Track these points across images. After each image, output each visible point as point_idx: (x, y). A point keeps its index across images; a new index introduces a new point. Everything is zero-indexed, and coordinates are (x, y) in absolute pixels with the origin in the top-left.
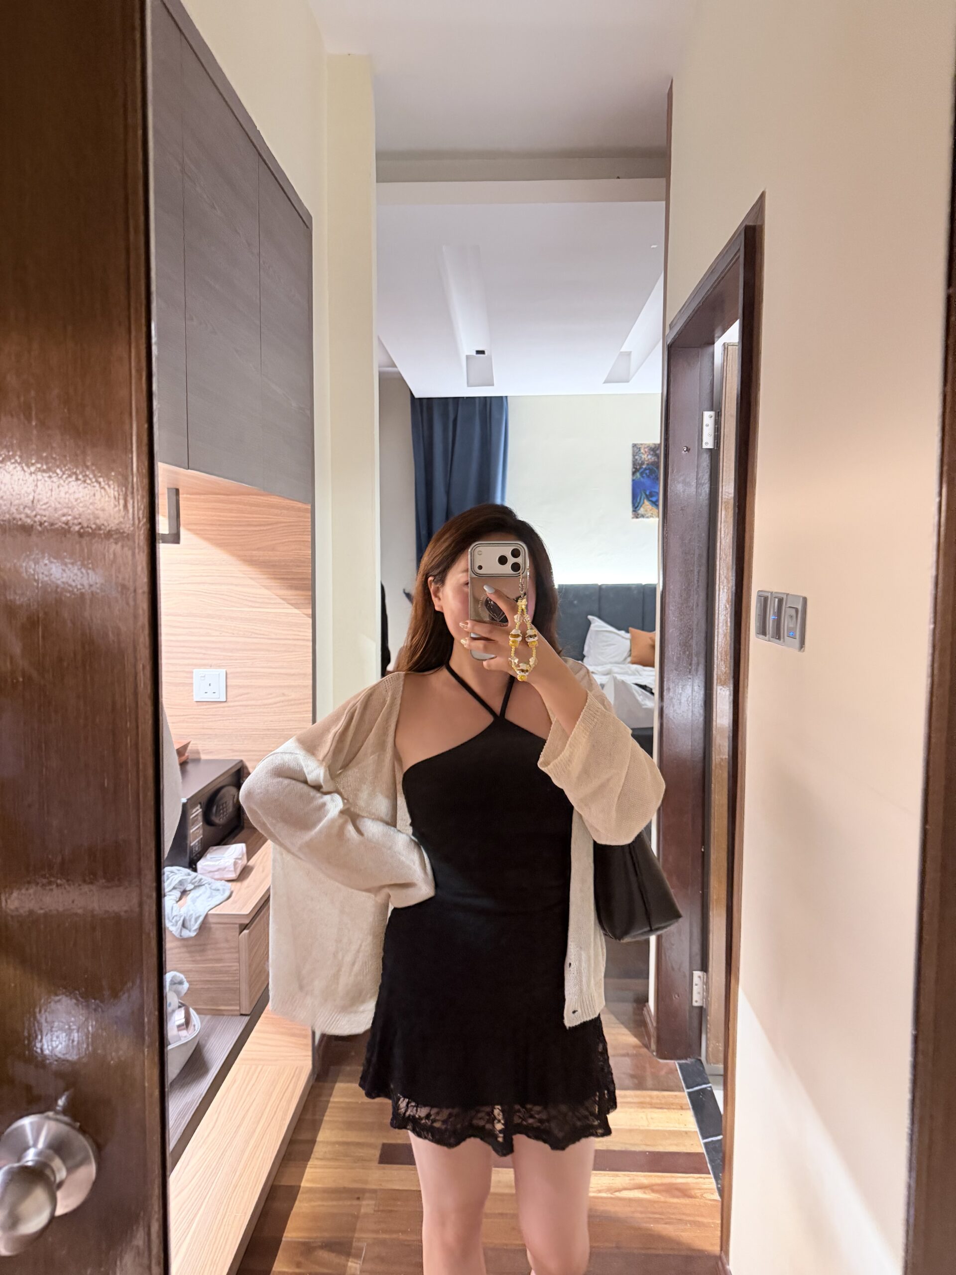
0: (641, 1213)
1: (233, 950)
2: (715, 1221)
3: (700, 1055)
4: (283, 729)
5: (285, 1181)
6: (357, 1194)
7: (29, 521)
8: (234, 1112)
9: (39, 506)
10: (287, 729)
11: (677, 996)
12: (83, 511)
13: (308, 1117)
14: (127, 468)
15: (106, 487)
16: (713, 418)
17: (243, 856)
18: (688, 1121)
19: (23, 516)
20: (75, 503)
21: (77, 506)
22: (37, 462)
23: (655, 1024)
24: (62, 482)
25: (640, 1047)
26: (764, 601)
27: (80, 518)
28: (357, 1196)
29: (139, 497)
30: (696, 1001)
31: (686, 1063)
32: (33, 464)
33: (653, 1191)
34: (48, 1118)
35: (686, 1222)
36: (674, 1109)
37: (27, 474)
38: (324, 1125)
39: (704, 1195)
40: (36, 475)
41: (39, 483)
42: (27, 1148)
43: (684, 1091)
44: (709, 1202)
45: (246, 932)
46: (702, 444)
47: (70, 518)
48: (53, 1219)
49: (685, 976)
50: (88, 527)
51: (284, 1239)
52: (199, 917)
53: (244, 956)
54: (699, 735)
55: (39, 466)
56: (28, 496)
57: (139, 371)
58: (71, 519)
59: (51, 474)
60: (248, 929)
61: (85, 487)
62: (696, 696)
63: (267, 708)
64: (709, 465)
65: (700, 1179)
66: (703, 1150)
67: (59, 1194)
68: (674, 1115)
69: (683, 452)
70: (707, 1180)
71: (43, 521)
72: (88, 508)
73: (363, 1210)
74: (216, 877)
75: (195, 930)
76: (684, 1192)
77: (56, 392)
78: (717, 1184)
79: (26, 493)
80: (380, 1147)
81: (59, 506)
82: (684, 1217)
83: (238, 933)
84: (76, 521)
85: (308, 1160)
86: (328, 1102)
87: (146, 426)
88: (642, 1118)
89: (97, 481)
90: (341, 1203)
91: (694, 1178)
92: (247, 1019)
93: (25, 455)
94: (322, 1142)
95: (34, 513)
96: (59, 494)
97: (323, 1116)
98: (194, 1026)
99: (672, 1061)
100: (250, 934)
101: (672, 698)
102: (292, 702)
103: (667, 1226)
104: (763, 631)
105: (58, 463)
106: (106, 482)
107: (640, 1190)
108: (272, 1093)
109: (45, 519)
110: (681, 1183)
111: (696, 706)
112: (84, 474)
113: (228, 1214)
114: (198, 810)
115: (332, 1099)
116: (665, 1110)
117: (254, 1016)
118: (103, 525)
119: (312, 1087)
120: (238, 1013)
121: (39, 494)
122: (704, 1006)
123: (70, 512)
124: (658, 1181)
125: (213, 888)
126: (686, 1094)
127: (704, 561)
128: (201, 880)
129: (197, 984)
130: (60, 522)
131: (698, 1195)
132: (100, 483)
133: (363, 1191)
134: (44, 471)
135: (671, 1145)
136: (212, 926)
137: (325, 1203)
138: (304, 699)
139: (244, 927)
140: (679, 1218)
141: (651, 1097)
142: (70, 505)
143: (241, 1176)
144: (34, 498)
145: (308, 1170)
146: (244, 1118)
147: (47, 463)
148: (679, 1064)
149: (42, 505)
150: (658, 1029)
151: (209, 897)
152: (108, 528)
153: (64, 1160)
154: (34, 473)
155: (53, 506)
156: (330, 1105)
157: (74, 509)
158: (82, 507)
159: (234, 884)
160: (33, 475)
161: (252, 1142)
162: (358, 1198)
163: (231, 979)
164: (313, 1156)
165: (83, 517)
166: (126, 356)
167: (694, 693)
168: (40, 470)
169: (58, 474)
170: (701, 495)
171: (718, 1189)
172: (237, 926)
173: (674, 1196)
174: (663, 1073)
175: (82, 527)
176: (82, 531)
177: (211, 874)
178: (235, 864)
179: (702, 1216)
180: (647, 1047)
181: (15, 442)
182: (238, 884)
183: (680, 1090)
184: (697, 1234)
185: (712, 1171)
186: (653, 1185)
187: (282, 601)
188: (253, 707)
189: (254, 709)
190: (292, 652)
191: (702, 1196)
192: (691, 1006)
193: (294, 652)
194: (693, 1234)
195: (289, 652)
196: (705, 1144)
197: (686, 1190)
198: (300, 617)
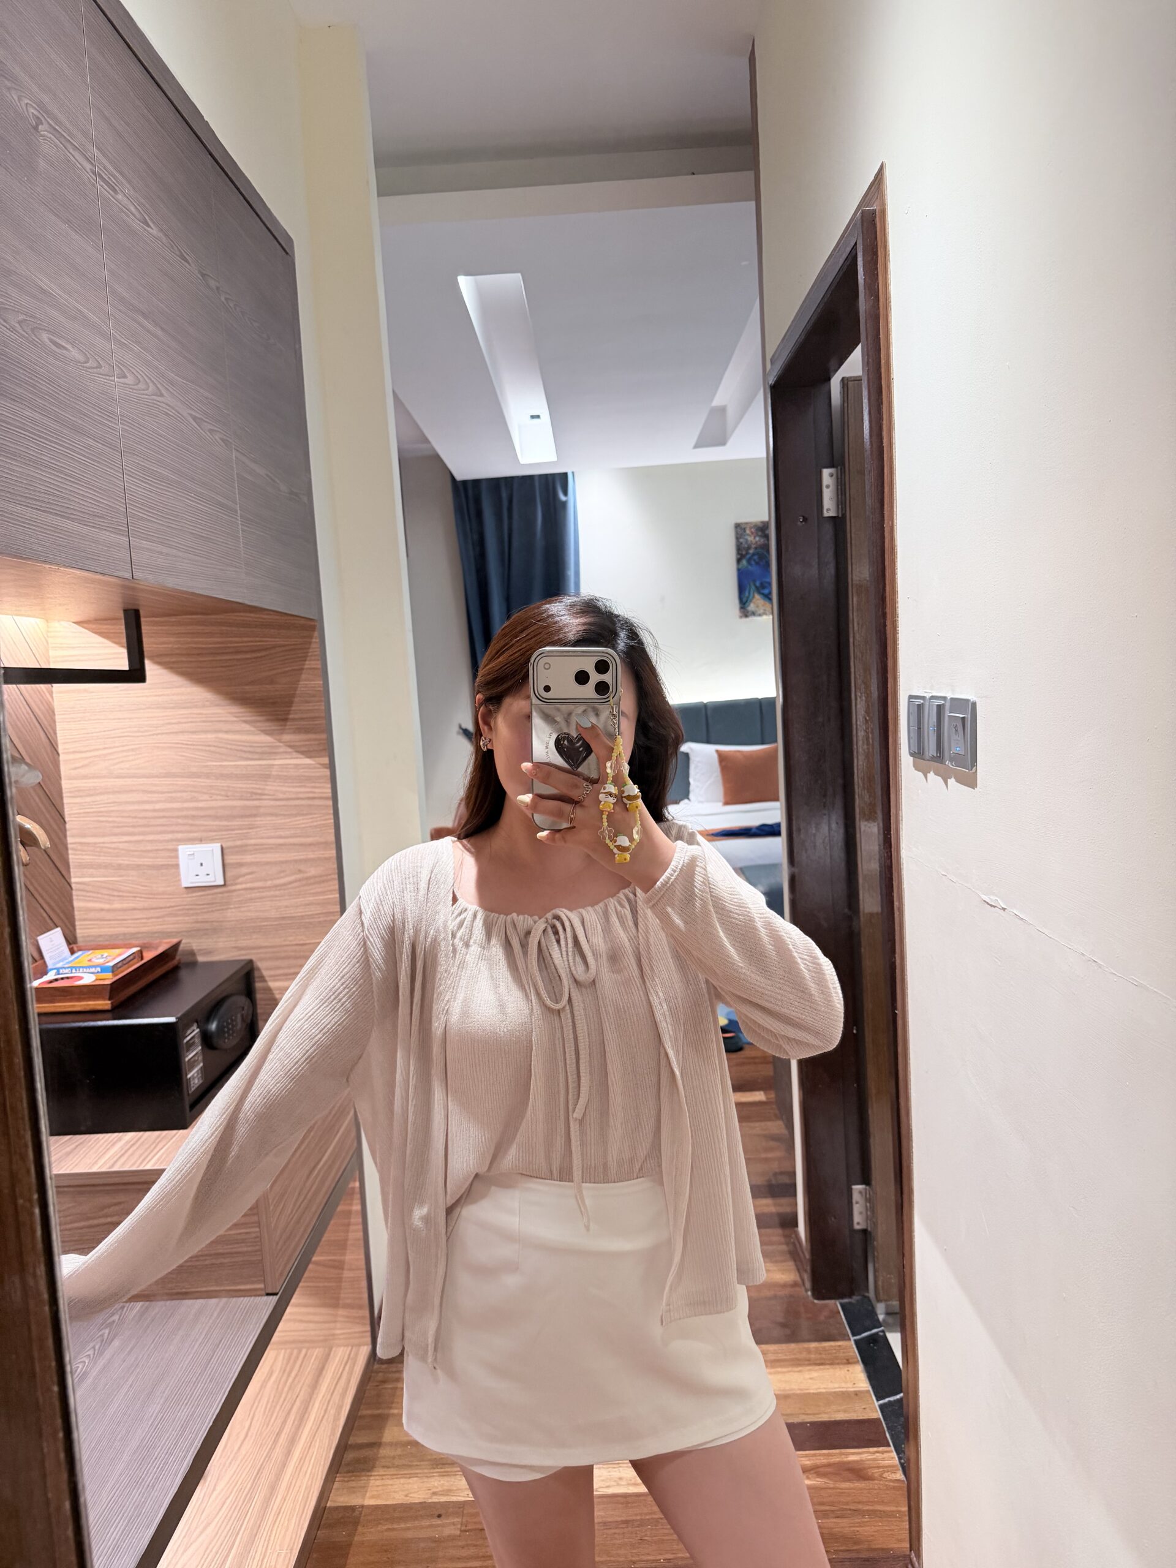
2: (900, 1509)
3: (867, 1290)
6: (439, 1511)
8: (272, 1415)
10: (308, 915)
11: (833, 1219)
13: (367, 1412)
16: (835, 476)
18: (857, 1378)
23: (808, 1256)
26: (919, 709)
28: (438, 1513)
30: (858, 1223)
31: (850, 1303)
33: (820, 1475)
35: (862, 1513)
36: (838, 1364)
39: (884, 1476)
43: (850, 1339)
44: (892, 1484)
46: (822, 511)
49: (840, 1192)
54: (841, 886)
62: (835, 836)
63: (279, 890)
64: (833, 538)
65: (878, 1454)
66: (878, 1415)
68: (839, 1371)
69: (799, 523)
70: (886, 1455)
73: (446, 1532)
76: (858, 1472)
78: (900, 1458)
82: (860, 1507)
91: (870, 1452)
92: (275, 1298)
94: (388, 1444)
99: (833, 1302)
101: (804, 841)
103: (840, 1519)
104: (919, 750)
110: (853, 1459)
111: (836, 848)
114: (194, 1031)
116: (827, 1367)
117: (285, 1294)
119: (374, 1372)
120: (264, 1293)
122: (869, 1229)
124: (824, 1461)
126: (853, 1342)
129: (205, 1260)
131: (876, 1475)
133: (446, 1508)
135: (839, 1411)
137: (395, 1529)
138: (327, 875)
140: (853, 1508)
141: (809, 1351)
143: (284, 1499)
145: (372, 1484)
148: (842, 1305)
150: (812, 1261)
162: (439, 1516)
163: (250, 1249)
164: (378, 1462)
167: (832, 833)
170: (825, 578)
171: (902, 1465)
173: (846, 1480)
174: (821, 1316)
179: (882, 1503)
180: (800, 1285)
183: (845, 1338)
184: (878, 1528)
185: (893, 1442)
186: (818, 1467)
187: (289, 750)
188: (261, 890)
189: (263, 892)
190: (306, 814)
191: (881, 1476)
192: (853, 1231)
193: (311, 814)
194: (874, 1529)
195: (303, 815)
196: (881, 1407)
197: (860, 1470)
198: (315, 768)
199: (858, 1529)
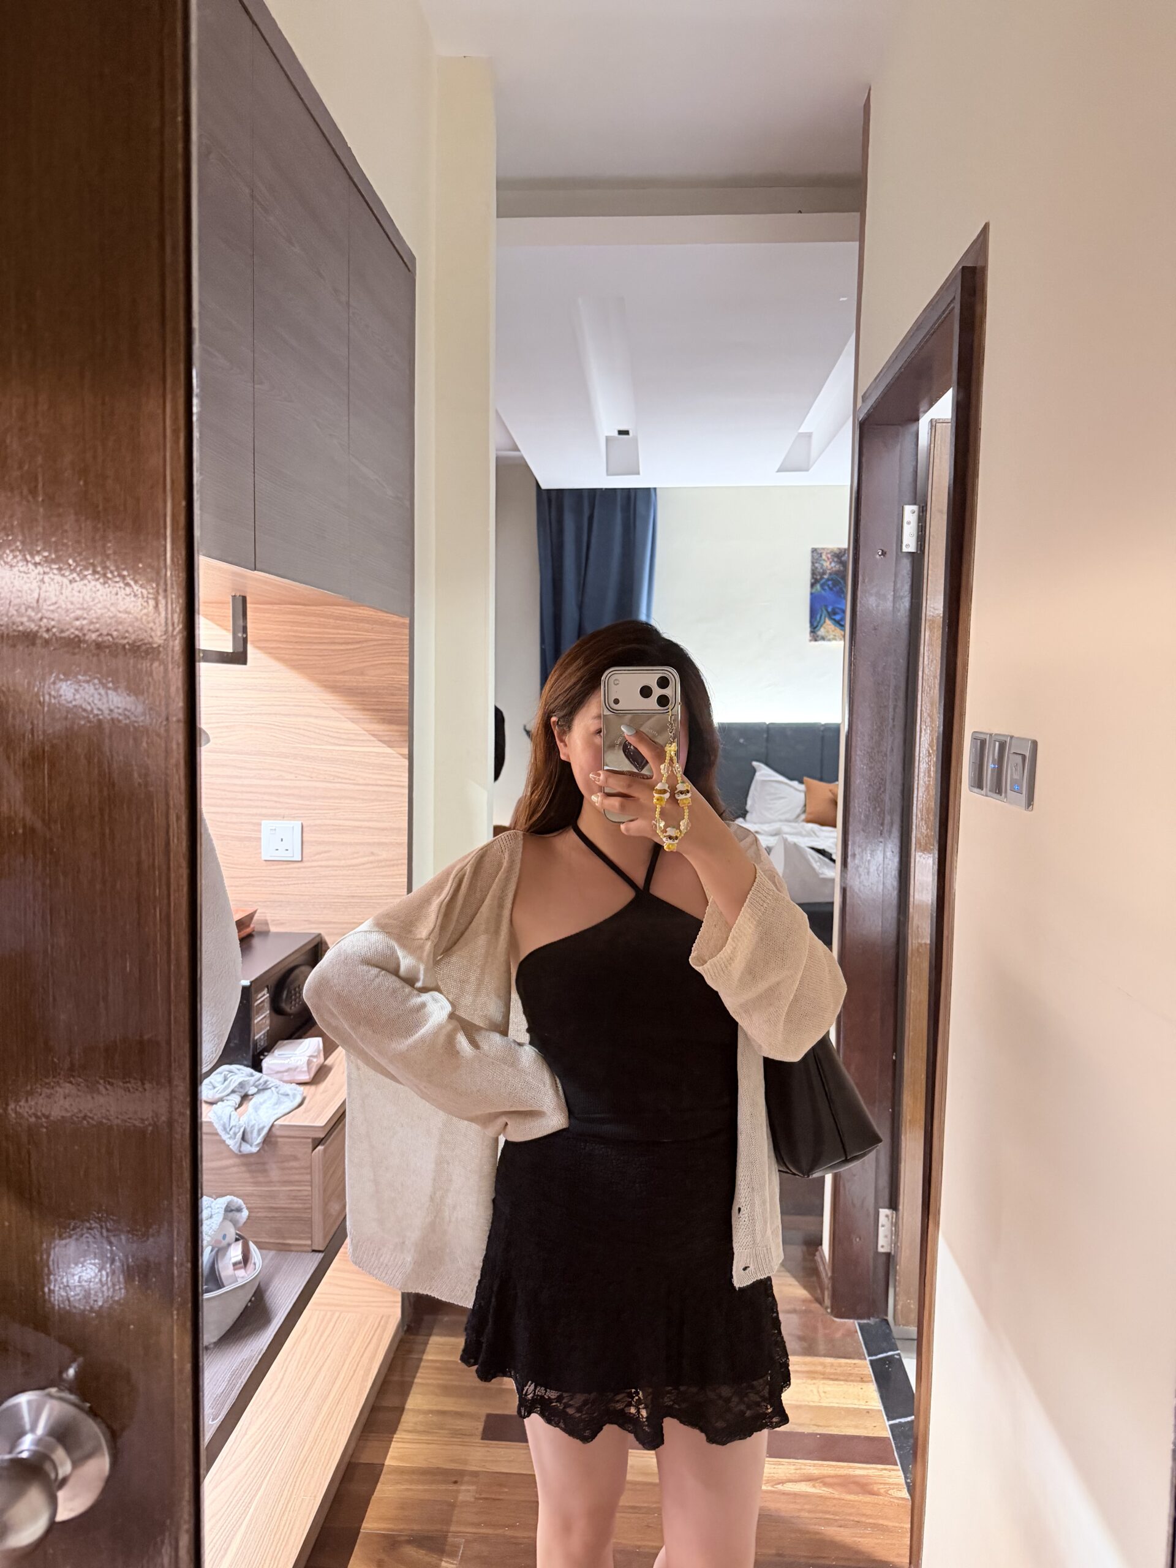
0: (809, 1511)
1: (303, 1171)
2: (902, 1525)
3: (886, 1314)
4: (371, 897)
5: (365, 1458)
6: (455, 1477)
7: (33, 627)
8: (305, 1368)
9: (45, 607)
10: (376, 896)
11: (858, 1240)
12: (102, 614)
13: (396, 1378)
14: (159, 557)
15: (132, 583)
16: (916, 513)
17: (319, 1053)
18: (870, 1396)
19: (25, 619)
20: (91, 603)
21: (94, 608)
22: (44, 549)
23: (830, 1274)
24: (75, 575)
25: (810, 1301)
26: (981, 744)
27: (97, 623)
28: (454, 1480)
29: (174, 596)
30: (882, 1246)
31: (868, 1324)
32: (38, 552)
33: (825, 1484)
34: (50, 1396)
35: (866, 1526)
36: (852, 1381)
37: (30, 564)
38: (415, 1389)
39: (889, 1492)
40: (42, 566)
41: (46, 578)
42: (22, 1434)
43: (865, 1359)
44: (896, 1501)
45: (320, 1148)
46: (901, 546)
47: (85, 622)
48: (53, 1527)
49: (868, 1215)
50: (108, 634)
51: (361, 1531)
52: (263, 1128)
53: (317, 1178)
54: (892, 914)
55: (46, 554)
56: (31, 595)
57: (175, 432)
58: (87, 624)
59: (61, 565)
60: (323, 1144)
61: (105, 583)
62: (889, 864)
63: (352, 870)
64: (910, 573)
65: (884, 1471)
66: (888, 1434)
67: (61, 1495)
68: (854, 1388)
69: (878, 556)
70: (893, 1473)
71: (50, 627)
72: (109, 610)
73: (461, 1498)
74: (286, 1078)
75: (258, 1144)
76: (864, 1487)
77: (68, 458)
78: (906, 1478)
79: (30, 589)
80: (483, 1419)
81: (70, 606)
82: (863, 1519)
83: (311, 1150)
84: (92, 627)
85: (394, 1431)
86: (420, 1360)
87: (184, 503)
88: (812, 1391)
89: (119, 575)
90: (434, 1487)
91: (878, 1469)
92: (321, 1255)
93: (28, 540)
94: (413, 1410)
95: (40, 615)
96: (71, 592)
97: (414, 1377)
98: (255, 1264)
99: (852, 1321)
100: (325, 1150)
101: (858, 867)
102: (383, 864)
103: (842, 1529)
104: (978, 783)
105: (70, 549)
106: (132, 577)
107: (808, 1483)
108: (351, 1347)
109: (53, 623)
110: (861, 1476)
111: (889, 876)
112: (103, 565)
113: (293, 1497)
114: (264, 995)
115: (425, 1357)
116: (842, 1383)
117: (329, 1253)
118: (127, 631)
119: (402, 1341)
120: (309, 1249)
121: (46, 592)
122: (893, 1253)
123: (85, 615)
124: (831, 1471)
125: (280, 1092)
126: (868, 1363)
127: (902, 694)
128: (266, 1082)
129: (258, 1212)
130: (72, 627)
131: (882, 1491)
132: (123, 577)
133: (462, 1473)
134: (53, 561)
135: (849, 1426)
136: (279, 1140)
137: (413, 1487)
138: (397, 860)
139: (317, 1142)
140: (856, 1519)
141: (823, 1365)
142: (85, 606)
143: (311, 1449)
144: (39, 595)
145: (393, 1444)
146: (316, 1376)
147: (56, 551)
148: (861, 1327)
149: (50, 605)
150: (833, 1279)
151: (276, 1104)
152: (133, 637)
153: (69, 1450)
154: (39, 564)
155: (64, 606)
156: (423, 1364)
157: (89, 611)
158: (100, 609)
159: (307, 1087)
160: (39, 567)
161: (325, 1409)
162: (455, 1482)
163: (301, 1206)
164: (400, 1427)
165: (102, 621)
166: (160, 411)
167: (887, 861)
168: (46, 559)
169: (70, 565)
170: (899, 611)
171: (908, 1485)
172: (310, 1140)
173: (850, 1493)
174: (838, 1335)
175: (101, 635)
176: (100, 639)
177: (279, 1075)
178: (309, 1063)
179: (886, 1518)
180: (820, 1302)
181: (15, 523)
182: (313, 1088)
183: (861, 1357)
184: (880, 1541)
185: (900, 1461)
186: (825, 1477)
187: (372, 738)
188: (335, 868)
189: (336, 870)
190: (384, 800)
191: (886, 1492)
192: (877, 1253)
193: (388, 801)
194: (876, 1541)
195: (380, 801)
196: (891, 1426)
197: (866, 1484)
198: (394, 758)
199: (860, 1539)
